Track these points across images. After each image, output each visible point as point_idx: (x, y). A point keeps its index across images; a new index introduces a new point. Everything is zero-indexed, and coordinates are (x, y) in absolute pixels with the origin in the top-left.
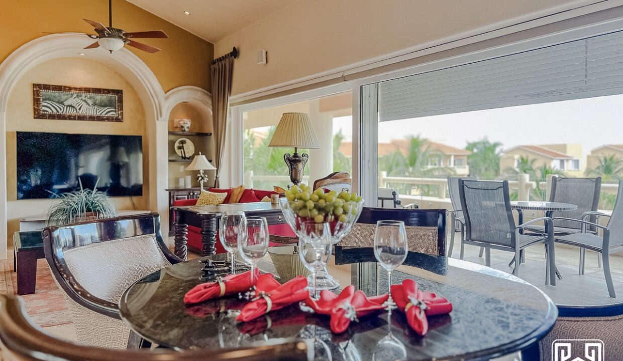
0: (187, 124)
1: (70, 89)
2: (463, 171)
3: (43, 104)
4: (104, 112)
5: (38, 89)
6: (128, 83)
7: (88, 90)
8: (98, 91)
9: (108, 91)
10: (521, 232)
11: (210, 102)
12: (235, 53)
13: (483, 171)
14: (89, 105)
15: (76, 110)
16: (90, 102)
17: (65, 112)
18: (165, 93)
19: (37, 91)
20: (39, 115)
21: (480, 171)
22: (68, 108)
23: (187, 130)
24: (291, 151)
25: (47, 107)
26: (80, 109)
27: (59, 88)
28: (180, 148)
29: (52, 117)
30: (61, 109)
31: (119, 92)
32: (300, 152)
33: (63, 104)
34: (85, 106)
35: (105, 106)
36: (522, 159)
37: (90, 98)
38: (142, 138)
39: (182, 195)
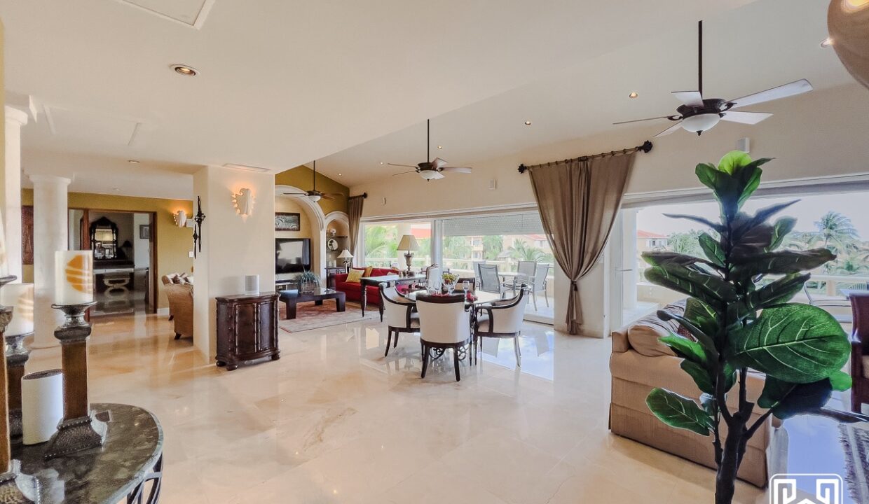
0: (334, 231)
2: (479, 260)
4: (291, 226)
6: (303, 210)
8: (288, 214)
9: (293, 214)
10: (504, 286)
11: (348, 219)
12: (365, 195)
13: (492, 248)
16: (284, 221)
18: (325, 215)
21: (490, 248)
23: (334, 235)
24: (407, 252)
26: (278, 225)
28: (330, 245)
31: (298, 215)
32: (411, 252)
34: (281, 223)
35: (291, 222)
36: (517, 240)
37: (284, 218)
38: (310, 240)
39: (333, 272)
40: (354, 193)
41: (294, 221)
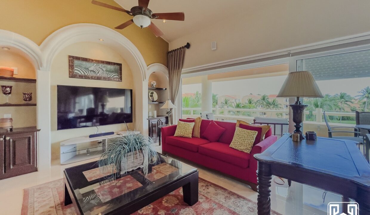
0: (155, 83)
1: (92, 60)
3: (75, 68)
4: (112, 75)
5: (72, 59)
6: (125, 60)
7: (103, 62)
8: (109, 63)
9: (114, 64)
12: (188, 46)
14: (103, 70)
15: (96, 73)
17: (89, 74)
18: (147, 66)
19: (71, 60)
20: (72, 75)
22: (91, 72)
23: (154, 86)
25: (77, 71)
26: (98, 73)
27: (85, 60)
28: (151, 96)
29: (81, 77)
30: (87, 73)
31: (120, 65)
33: (88, 70)
34: (101, 71)
35: (113, 72)
37: (104, 67)
38: (131, 91)
39: (154, 122)
40: (173, 47)
41: (115, 71)
